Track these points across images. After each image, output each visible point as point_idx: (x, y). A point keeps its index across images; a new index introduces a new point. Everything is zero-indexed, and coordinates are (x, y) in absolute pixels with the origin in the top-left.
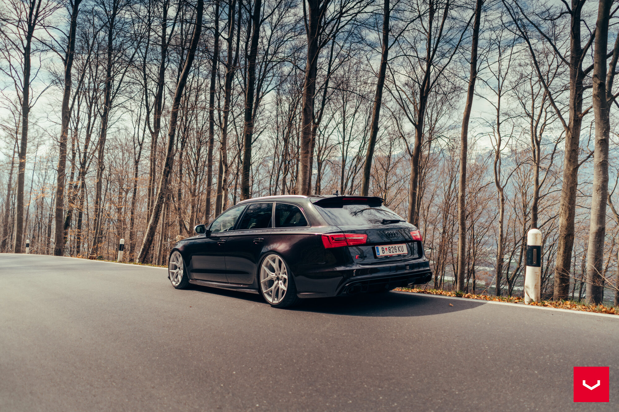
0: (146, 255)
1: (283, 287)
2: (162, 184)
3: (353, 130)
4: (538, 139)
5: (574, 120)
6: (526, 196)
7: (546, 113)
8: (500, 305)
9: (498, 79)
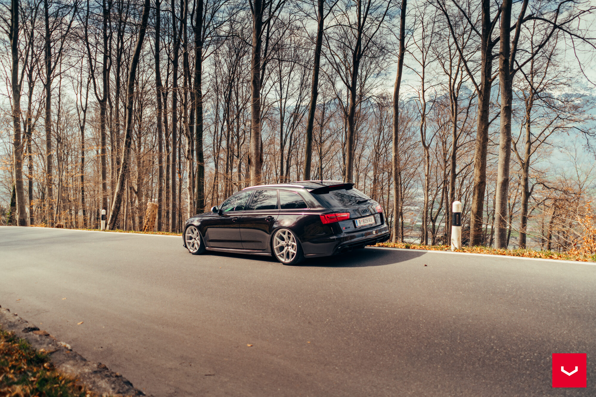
0: (115, 220)
1: (292, 251)
2: (125, 155)
3: (289, 89)
4: (456, 95)
5: (485, 84)
6: (446, 144)
7: (462, 71)
8: (437, 253)
9: (423, 52)
